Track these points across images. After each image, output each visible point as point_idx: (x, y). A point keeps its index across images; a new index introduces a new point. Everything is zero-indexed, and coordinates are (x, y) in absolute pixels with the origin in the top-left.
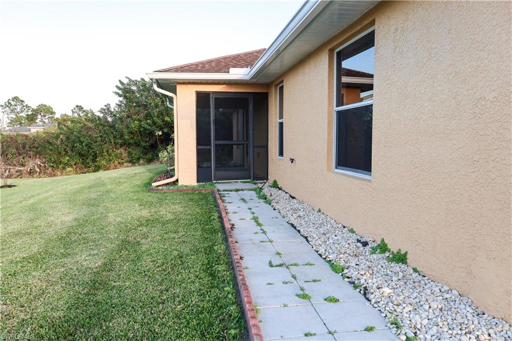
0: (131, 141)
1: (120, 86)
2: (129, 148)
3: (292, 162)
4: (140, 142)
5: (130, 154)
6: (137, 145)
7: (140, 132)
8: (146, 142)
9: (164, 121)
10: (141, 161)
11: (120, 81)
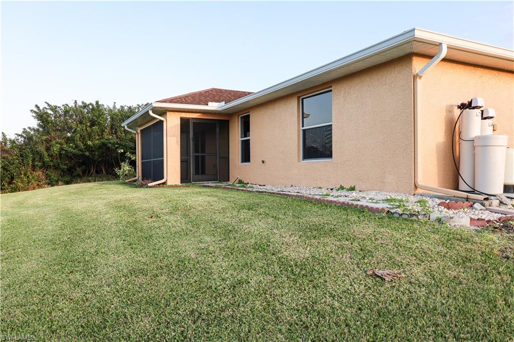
0: (51, 164)
1: (36, 110)
2: (46, 170)
3: (263, 163)
4: (59, 165)
5: (48, 176)
6: (56, 168)
7: (60, 154)
8: (65, 164)
9: (86, 145)
10: (60, 183)
11: (37, 106)
